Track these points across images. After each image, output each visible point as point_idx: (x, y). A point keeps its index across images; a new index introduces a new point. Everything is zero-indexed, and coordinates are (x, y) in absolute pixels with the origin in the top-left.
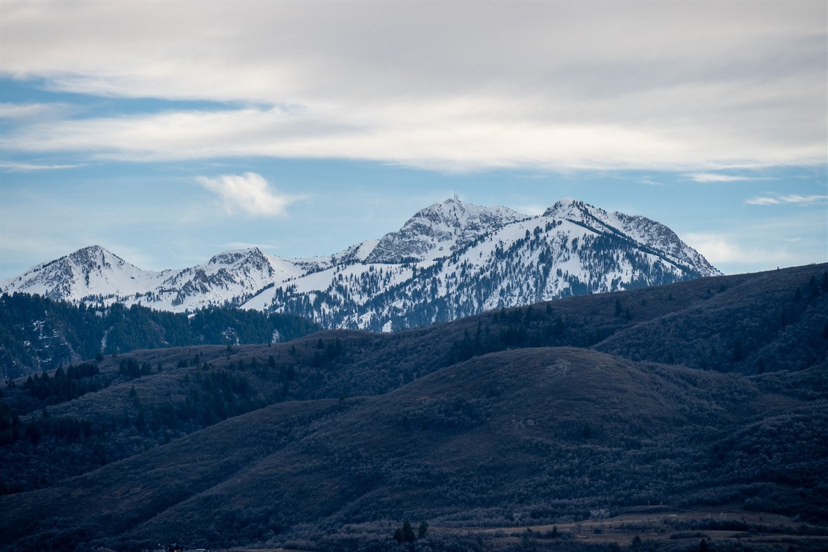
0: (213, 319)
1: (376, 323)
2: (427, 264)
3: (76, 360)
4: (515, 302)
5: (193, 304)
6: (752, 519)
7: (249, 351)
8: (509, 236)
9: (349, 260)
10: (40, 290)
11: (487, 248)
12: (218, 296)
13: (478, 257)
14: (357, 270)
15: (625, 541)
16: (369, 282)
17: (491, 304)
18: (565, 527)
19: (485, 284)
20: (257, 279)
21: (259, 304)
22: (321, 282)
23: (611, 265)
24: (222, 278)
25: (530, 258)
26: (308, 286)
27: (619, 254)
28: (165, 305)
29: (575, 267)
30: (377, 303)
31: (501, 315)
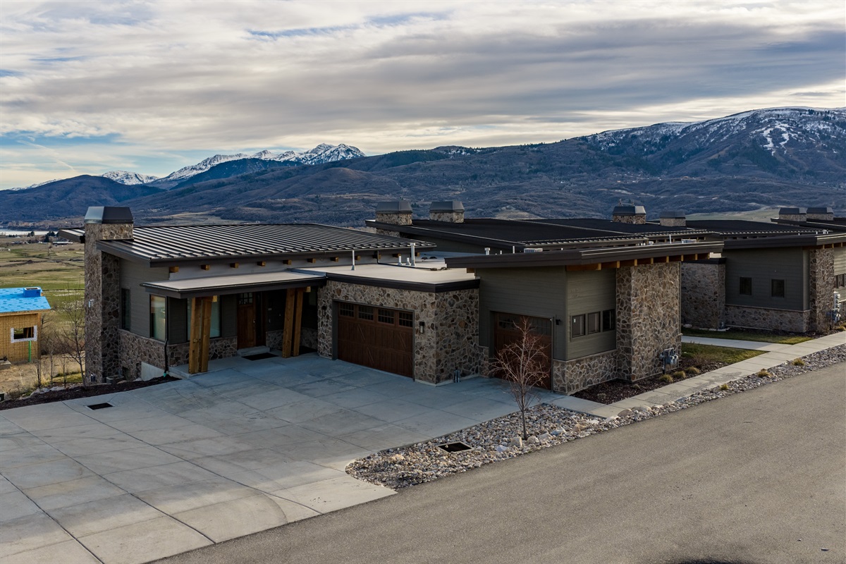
0: (286, 162)
1: (312, 163)
2: (320, 153)
3: (264, 169)
4: (334, 160)
5: (282, 160)
6: (371, 195)
7: (292, 168)
8: (333, 149)
9: (307, 153)
10: (257, 157)
11: (329, 151)
12: (286, 158)
13: (328, 153)
14: (309, 154)
15: (351, 198)
16: (310, 156)
17: (330, 160)
18: (342, 196)
19: (329, 157)
20: (293, 156)
21: (293, 160)
22: (303, 156)
23: (349, 154)
24: (287, 155)
25: (336, 153)
26: (301, 157)
27: (350, 152)
28: (277, 160)
29: (343, 154)
30: (312, 160)
31: (331, 162)
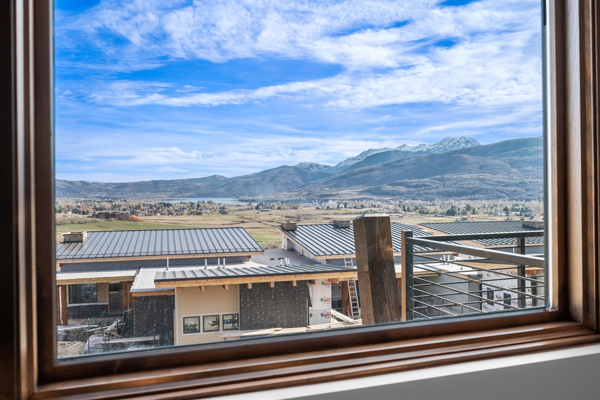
0: (419, 152)
1: (439, 152)
2: (445, 145)
3: (403, 157)
4: (456, 149)
5: (417, 150)
6: (485, 174)
7: (423, 156)
8: (455, 141)
9: (435, 145)
10: (398, 149)
11: (452, 143)
12: (420, 149)
13: (451, 144)
14: (436, 146)
15: (470, 177)
16: (438, 147)
17: (453, 149)
18: (462, 176)
19: (452, 147)
20: (424, 147)
21: (424, 150)
22: (432, 147)
23: (468, 144)
24: (420, 147)
25: (458, 144)
26: (430, 148)
27: (469, 143)
28: (413, 151)
29: (463, 145)
30: (439, 150)
31: (454, 151)
